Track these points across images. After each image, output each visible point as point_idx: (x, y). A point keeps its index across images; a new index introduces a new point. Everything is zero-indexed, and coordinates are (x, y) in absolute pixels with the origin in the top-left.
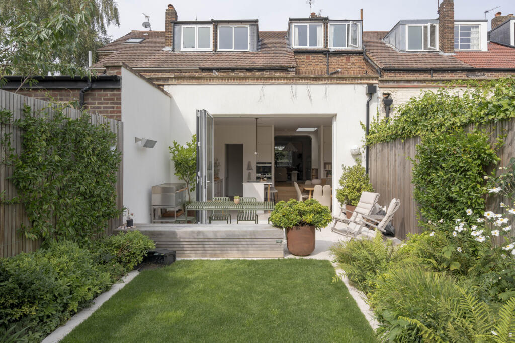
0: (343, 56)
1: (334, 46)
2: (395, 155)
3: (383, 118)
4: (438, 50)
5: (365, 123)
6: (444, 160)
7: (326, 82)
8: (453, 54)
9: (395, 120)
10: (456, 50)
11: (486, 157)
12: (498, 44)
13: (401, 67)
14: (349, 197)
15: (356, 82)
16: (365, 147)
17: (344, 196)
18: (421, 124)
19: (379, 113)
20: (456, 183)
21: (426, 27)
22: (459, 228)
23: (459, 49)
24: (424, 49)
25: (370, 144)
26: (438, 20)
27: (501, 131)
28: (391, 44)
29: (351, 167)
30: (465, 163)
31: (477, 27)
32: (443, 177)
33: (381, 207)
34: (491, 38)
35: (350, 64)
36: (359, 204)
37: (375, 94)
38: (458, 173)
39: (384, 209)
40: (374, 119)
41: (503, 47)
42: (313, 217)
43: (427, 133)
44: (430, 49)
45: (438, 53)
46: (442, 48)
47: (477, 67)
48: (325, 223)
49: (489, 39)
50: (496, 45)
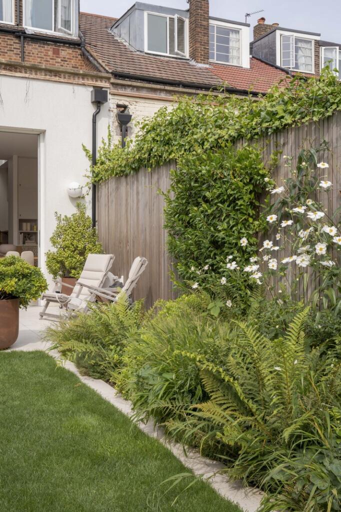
0: (49, 45)
1: (33, 26)
2: (138, 193)
3: (117, 143)
4: (188, 57)
5: (90, 148)
6: (208, 189)
7: (27, 75)
8: (207, 66)
9: (137, 141)
10: (211, 60)
11: (260, 179)
12: (262, 62)
13: (138, 73)
14: (66, 263)
15: (76, 81)
16: (91, 185)
17: (58, 262)
18: (176, 143)
19: (112, 134)
20: (223, 218)
21: (172, 20)
22: (231, 265)
23: (215, 61)
24: (170, 54)
25: (99, 180)
26: (189, 13)
27: (275, 146)
28: (123, 39)
29: (69, 216)
30: (233, 190)
31: (237, 32)
32: (207, 211)
33: (116, 277)
34: (253, 52)
35: (59, 60)
36: (84, 273)
37: (106, 104)
38: (226, 204)
39: (121, 280)
40: (103, 142)
41: (267, 66)
42: (16, 283)
43: (185, 153)
44: (177, 54)
45: (188, 61)
46: (193, 55)
47: (238, 88)
48: (37, 292)
49: (251, 53)
50: (259, 62)
